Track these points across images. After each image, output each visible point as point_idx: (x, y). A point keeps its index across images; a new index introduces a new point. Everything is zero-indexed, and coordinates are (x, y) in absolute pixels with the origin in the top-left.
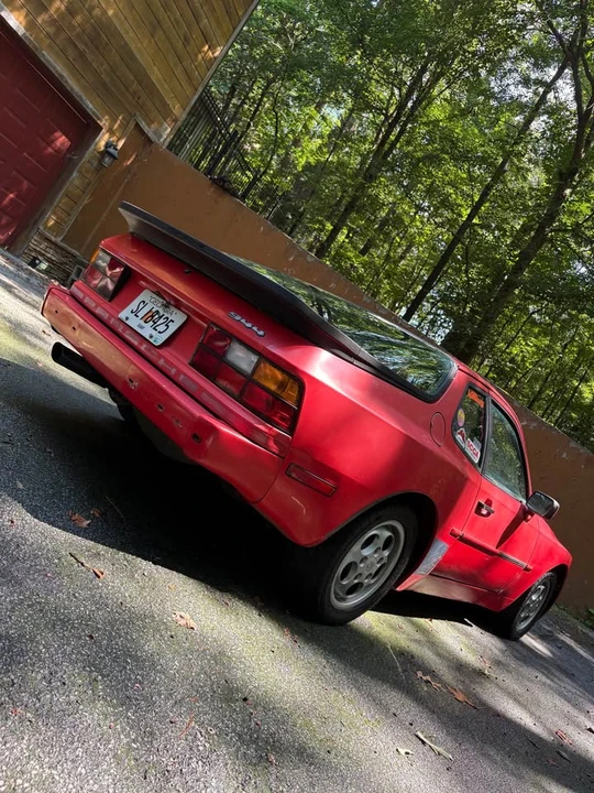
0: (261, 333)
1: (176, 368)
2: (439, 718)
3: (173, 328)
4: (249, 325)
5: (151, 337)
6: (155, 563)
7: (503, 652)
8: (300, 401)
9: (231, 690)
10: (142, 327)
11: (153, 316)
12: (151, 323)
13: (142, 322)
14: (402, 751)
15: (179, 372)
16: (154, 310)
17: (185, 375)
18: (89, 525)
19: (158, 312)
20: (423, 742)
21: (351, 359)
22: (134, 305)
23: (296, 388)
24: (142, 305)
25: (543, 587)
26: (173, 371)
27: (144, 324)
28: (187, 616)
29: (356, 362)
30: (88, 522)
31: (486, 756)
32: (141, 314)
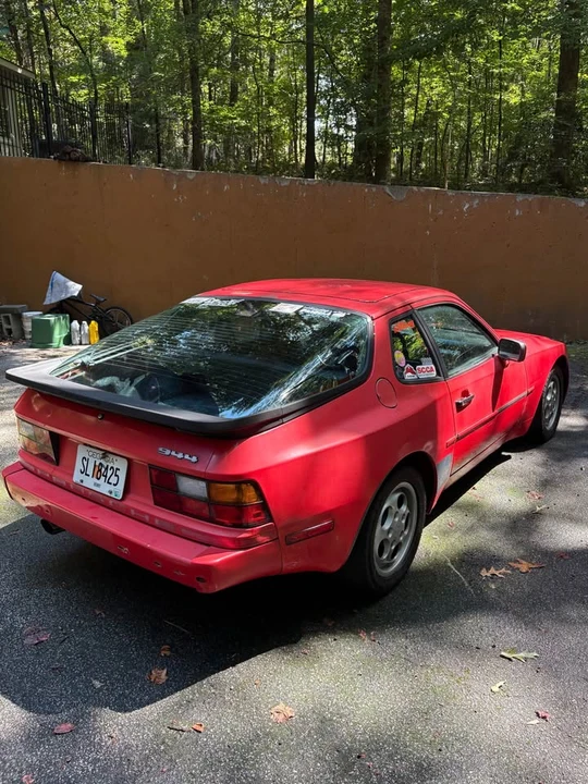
0: (194, 459)
1: (148, 514)
2: (515, 613)
3: (122, 475)
4: (180, 456)
5: (111, 492)
6: (233, 665)
7: (545, 464)
8: (260, 495)
9: (345, 757)
10: (98, 485)
11: (100, 470)
12: (103, 478)
13: (95, 480)
14: (495, 689)
15: (152, 516)
16: (97, 464)
17: (158, 518)
18: (167, 674)
19: (100, 464)
20: (510, 659)
21: (281, 421)
22: (79, 466)
23: (252, 488)
24: (85, 463)
25: (552, 383)
26: (147, 518)
27: (98, 482)
28: (281, 707)
29: (285, 420)
30: (165, 671)
31: (565, 621)
32: (90, 471)
